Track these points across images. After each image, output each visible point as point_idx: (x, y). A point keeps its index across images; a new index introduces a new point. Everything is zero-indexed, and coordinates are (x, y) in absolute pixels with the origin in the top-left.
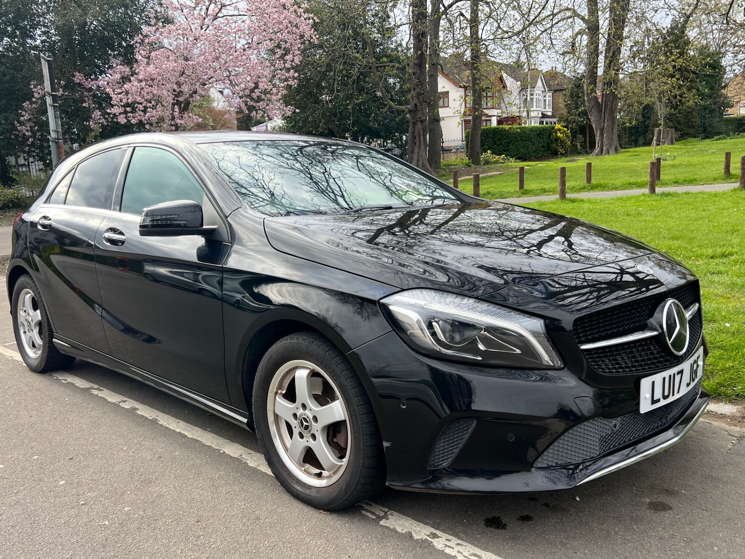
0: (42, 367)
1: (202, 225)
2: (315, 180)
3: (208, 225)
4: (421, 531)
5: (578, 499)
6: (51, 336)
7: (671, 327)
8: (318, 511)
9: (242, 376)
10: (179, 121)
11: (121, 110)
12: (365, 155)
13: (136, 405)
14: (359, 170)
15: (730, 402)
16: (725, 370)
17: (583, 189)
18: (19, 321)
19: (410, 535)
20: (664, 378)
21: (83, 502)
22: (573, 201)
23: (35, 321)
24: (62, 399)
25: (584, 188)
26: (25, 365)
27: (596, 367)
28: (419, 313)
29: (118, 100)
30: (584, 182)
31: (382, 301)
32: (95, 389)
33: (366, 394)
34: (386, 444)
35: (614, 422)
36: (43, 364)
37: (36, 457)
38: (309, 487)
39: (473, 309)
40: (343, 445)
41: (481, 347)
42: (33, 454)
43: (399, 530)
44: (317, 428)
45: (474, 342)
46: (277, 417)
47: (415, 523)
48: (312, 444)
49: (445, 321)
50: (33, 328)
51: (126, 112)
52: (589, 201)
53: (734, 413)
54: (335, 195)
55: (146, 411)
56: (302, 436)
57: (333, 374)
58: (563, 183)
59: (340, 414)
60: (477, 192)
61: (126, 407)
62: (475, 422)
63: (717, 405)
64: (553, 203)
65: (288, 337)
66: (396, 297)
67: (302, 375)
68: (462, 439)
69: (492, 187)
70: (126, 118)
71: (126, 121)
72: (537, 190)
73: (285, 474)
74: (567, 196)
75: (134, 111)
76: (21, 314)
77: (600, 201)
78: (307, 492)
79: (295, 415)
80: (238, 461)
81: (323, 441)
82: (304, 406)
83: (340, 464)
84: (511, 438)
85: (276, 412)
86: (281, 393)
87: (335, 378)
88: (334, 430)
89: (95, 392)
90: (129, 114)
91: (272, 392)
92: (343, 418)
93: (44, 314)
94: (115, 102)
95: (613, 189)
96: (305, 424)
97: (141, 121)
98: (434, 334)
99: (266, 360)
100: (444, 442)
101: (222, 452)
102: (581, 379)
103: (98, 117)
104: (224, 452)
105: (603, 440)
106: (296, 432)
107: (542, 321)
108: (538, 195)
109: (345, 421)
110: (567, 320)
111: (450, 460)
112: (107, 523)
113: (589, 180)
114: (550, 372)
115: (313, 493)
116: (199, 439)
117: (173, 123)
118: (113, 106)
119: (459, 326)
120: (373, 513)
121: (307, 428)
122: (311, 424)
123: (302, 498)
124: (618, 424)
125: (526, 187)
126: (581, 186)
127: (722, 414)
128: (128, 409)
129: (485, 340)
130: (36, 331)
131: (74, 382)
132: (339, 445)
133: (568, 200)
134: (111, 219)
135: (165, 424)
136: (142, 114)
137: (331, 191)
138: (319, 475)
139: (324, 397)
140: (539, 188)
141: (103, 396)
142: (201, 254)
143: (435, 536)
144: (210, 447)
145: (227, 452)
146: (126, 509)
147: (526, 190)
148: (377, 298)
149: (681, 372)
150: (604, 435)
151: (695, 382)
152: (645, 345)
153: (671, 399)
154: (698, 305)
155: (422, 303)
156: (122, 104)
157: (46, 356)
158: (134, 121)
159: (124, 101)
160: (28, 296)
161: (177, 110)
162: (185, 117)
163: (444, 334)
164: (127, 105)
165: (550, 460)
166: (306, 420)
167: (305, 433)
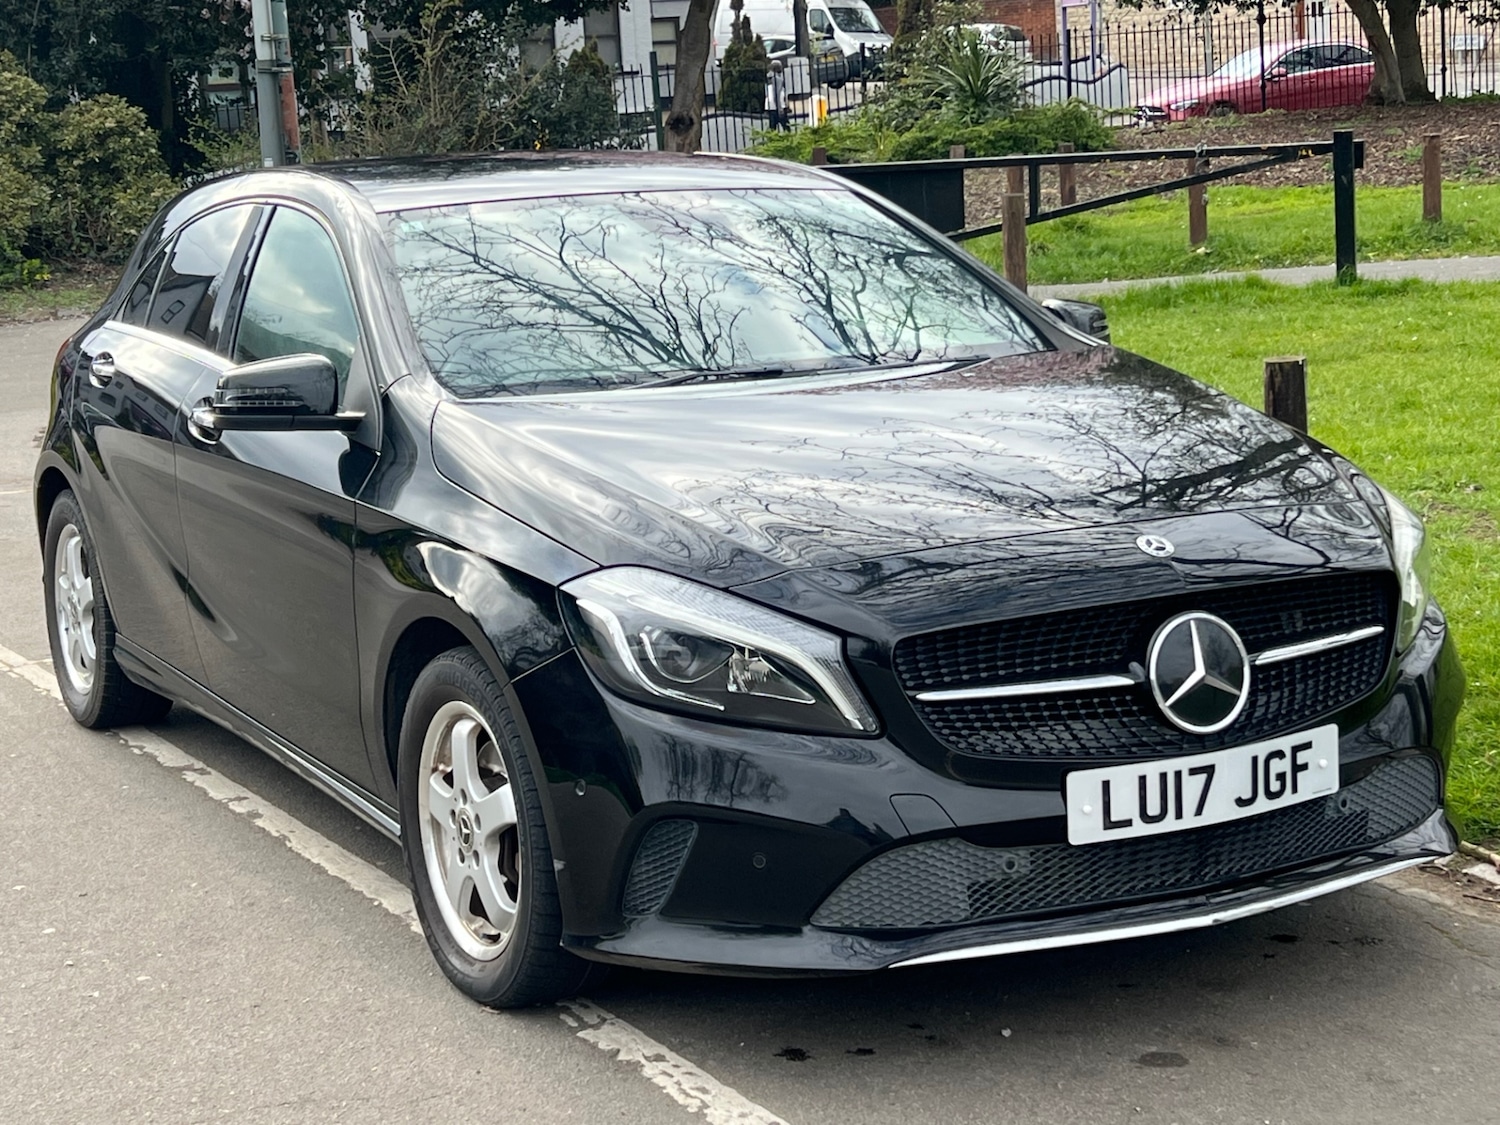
1: (334, 409)
3: (346, 410)
4: (640, 1050)
5: (1006, 1033)
7: (1175, 676)
8: (481, 1008)
13: (264, 809)
18: (56, 599)
19: (615, 1054)
20: (1144, 778)
21: (70, 963)
23: (83, 604)
24: (116, 786)
27: (953, 738)
28: (619, 615)
31: (564, 589)
32: (195, 770)
34: (557, 865)
35: (1007, 855)
36: (98, 705)
37: (18, 888)
42: (17, 882)
43: (603, 1045)
44: (480, 839)
46: (435, 820)
48: (475, 873)
55: (273, 820)
56: (460, 856)
57: (496, 728)
59: (511, 814)
61: (239, 810)
62: (696, 827)
66: (592, 580)
67: (460, 733)
68: (677, 859)
76: (61, 584)
78: (468, 969)
79: (453, 814)
81: (490, 865)
82: (464, 794)
83: (511, 910)
84: (760, 862)
85: (430, 809)
86: (443, 772)
89: (190, 776)
91: (426, 767)
92: (513, 821)
93: (98, 586)
96: (465, 830)
98: (644, 661)
99: (413, 699)
101: (376, 903)
104: (380, 905)
105: (981, 893)
106: (455, 849)
107: (836, 640)
109: (515, 827)
110: (887, 640)
111: (662, 900)
112: (96, 995)
115: (475, 972)
116: (348, 879)
120: (574, 1016)
121: (467, 839)
122: (472, 831)
124: (1021, 862)
128: (240, 814)
130: (87, 627)
131: (157, 753)
138: (495, 940)
141: (205, 786)
143: (659, 1059)
144: (359, 893)
145: (384, 904)
146: (139, 979)
148: (556, 584)
149: (1210, 770)
150: (982, 881)
151: (1287, 800)
152: (1118, 703)
153: (1170, 825)
154: (1379, 629)
155: (627, 593)
157: (102, 688)
160: (73, 542)
163: (659, 659)
165: (846, 913)
166: (465, 824)
167: (465, 849)
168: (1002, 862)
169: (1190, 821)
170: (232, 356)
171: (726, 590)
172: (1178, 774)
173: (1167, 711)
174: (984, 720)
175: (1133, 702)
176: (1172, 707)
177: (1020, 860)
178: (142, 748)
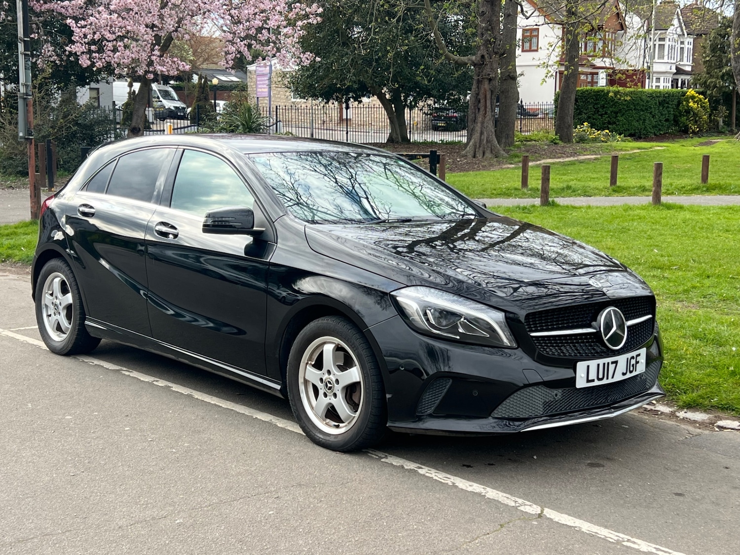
0: (69, 349)
1: (253, 227)
2: (339, 184)
3: (257, 227)
4: (410, 465)
5: (535, 457)
6: (83, 318)
8: (335, 453)
9: (279, 350)
10: (159, 68)
11: (84, 48)
12: (392, 163)
13: (170, 384)
14: (387, 179)
15: (705, 411)
17: (695, 190)
18: (43, 303)
19: (403, 467)
20: (599, 365)
22: (669, 207)
23: (64, 304)
24: (97, 376)
25: (697, 189)
26: (47, 348)
27: (542, 349)
28: (418, 304)
29: (81, 34)
30: (697, 180)
31: (392, 293)
33: (377, 361)
34: (388, 396)
35: (555, 392)
36: (70, 346)
38: (329, 435)
39: (453, 301)
40: (357, 402)
41: (461, 330)
43: (395, 464)
44: (338, 389)
45: (456, 327)
46: (306, 382)
47: (404, 460)
48: (333, 401)
49: (435, 310)
50: (61, 312)
51: (90, 52)
52: (691, 209)
54: (360, 197)
55: (179, 389)
56: (325, 395)
57: (353, 346)
58: (658, 183)
59: (356, 378)
60: (545, 188)
61: (160, 385)
62: (451, 381)
63: (693, 414)
64: (643, 208)
65: (320, 319)
66: (403, 291)
67: (328, 349)
68: (441, 393)
70: (90, 59)
71: (89, 63)
72: (634, 188)
73: (311, 427)
74: (664, 199)
75: (100, 50)
76: (47, 299)
77: (705, 210)
78: (328, 438)
79: (321, 380)
80: (270, 424)
81: (343, 398)
82: (329, 372)
83: (354, 415)
84: (476, 393)
85: (306, 378)
86: (311, 364)
87: (355, 349)
88: (351, 390)
89: (126, 373)
90: (94, 55)
91: (304, 362)
92: (358, 380)
93: (78, 296)
94: (77, 38)
95: (736, 192)
96: (329, 385)
97: (109, 64)
98: (428, 320)
99: (301, 336)
100: (428, 395)
101: (254, 417)
103: (49, 53)
104: (256, 418)
105: (547, 404)
106: (321, 393)
107: (503, 314)
108: (634, 195)
109: (359, 383)
110: (522, 314)
111: (433, 408)
112: (174, 450)
113: (705, 178)
114: (506, 350)
115: (332, 439)
116: (234, 409)
117: (151, 69)
118: (73, 42)
119: (445, 314)
120: (376, 455)
121: (330, 388)
122: (334, 386)
123: (322, 444)
124: (559, 394)
125: (619, 183)
126: (693, 186)
128: (162, 386)
129: (464, 326)
130: (63, 313)
131: (101, 364)
132: (354, 402)
133: (663, 205)
134: (161, 214)
135: (200, 398)
136: (111, 54)
137: (355, 194)
138: (338, 427)
139: (347, 364)
140: (638, 185)
141: (135, 376)
142: (248, 250)
143: (420, 468)
144: (244, 414)
145: (259, 418)
146: (185, 445)
147: (619, 187)
148: (388, 292)
149: (616, 362)
150: (547, 400)
151: (634, 374)
152: (585, 339)
153: (605, 382)
154: (650, 316)
155: (420, 296)
156: (86, 40)
157: (74, 339)
158: (99, 64)
159: (88, 37)
160: (57, 280)
161: (157, 52)
162: (168, 63)
163: (434, 319)
164: (93, 42)
165: (504, 412)
166: (330, 383)
167: (329, 392)
168: (554, 394)
169: (610, 381)
170: (170, 206)
171: (459, 295)
172: (608, 363)
173: (606, 341)
174: (551, 343)
175: (594, 338)
176: (607, 340)
177: (558, 393)
178: (93, 363)
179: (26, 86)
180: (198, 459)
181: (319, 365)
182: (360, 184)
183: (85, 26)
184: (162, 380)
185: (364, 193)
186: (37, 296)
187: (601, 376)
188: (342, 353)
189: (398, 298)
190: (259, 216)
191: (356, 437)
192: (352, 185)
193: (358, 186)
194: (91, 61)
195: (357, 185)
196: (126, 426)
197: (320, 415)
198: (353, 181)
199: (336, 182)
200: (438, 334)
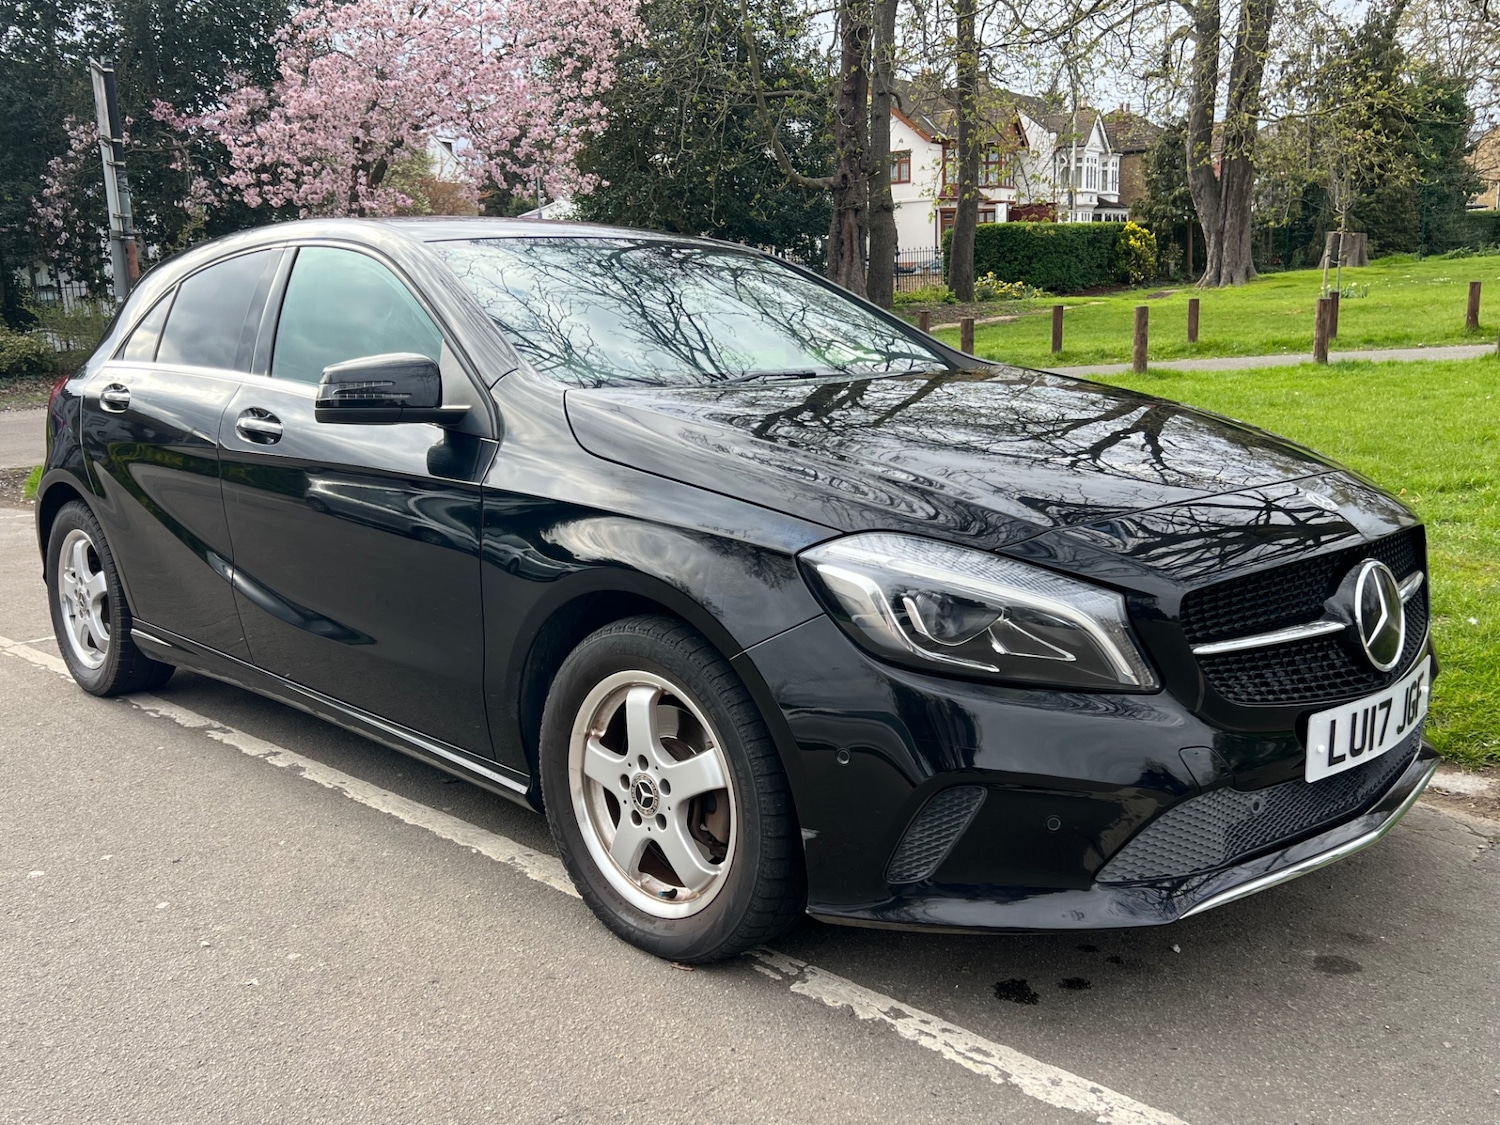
0: (109, 684)
1: (440, 403)
2: (650, 319)
3: (450, 404)
4: (871, 1005)
5: (1177, 949)
6: (128, 624)
7: (1371, 616)
8: (669, 966)
9: (519, 703)
10: (366, 203)
11: (250, 179)
12: (750, 267)
13: (300, 761)
15: (1476, 770)
16: (1467, 708)
17: (1180, 352)
18: (61, 593)
20: (1355, 716)
21: (205, 943)
22: (1161, 375)
23: (94, 594)
24: (151, 747)
25: (1183, 350)
26: (74, 681)
27: (1222, 689)
28: (877, 580)
29: (244, 157)
30: (1183, 338)
31: (804, 555)
32: (216, 729)
33: (769, 737)
34: (807, 834)
35: (1255, 798)
36: (111, 678)
37: (107, 857)
38: (652, 918)
39: (983, 572)
40: (719, 837)
41: (998, 648)
42: (101, 851)
43: (828, 1001)
44: (668, 803)
45: (983, 638)
46: (587, 781)
47: (859, 990)
48: (657, 834)
49: (929, 596)
50: (90, 608)
51: (259, 184)
52: (1194, 377)
53: (1482, 792)
54: (692, 349)
55: (319, 773)
56: (637, 819)
57: (703, 698)
58: (1142, 340)
59: (715, 778)
61: (279, 764)
62: (984, 792)
64: (1121, 379)
65: (613, 626)
66: (834, 547)
67: (639, 701)
68: (957, 825)
69: (997, 346)
70: (260, 195)
71: (260, 200)
72: (1088, 353)
73: (602, 894)
74: (1150, 365)
75: (276, 180)
76: (66, 581)
77: (1217, 376)
78: (647, 927)
79: (625, 779)
80: (508, 870)
81: (681, 829)
82: (643, 761)
83: (713, 873)
84: (1054, 824)
85: (587, 772)
86: (596, 736)
87: (708, 704)
88: (701, 809)
89: (217, 736)
90: (266, 188)
91: (579, 734)
92: (721, 784)
93: (114, 580)
94: (238, 162)
95: (1241, 352)
96: (645, 795)
97: (289, 202)
98: (905, 621)
99: (569, 669)
100: (922, 832)
101: (474, 851)
102: (1193, 713)
103: (202, 192)
104: (479, 852)
105: (1234, 833)
106: (626, 811)
107: (1120, 598)
108: (1090, 363)
109: (725, 790)
110: (1169, 597)
111: (932, 866)
112: (255, 982)
113: (1193, 334)
114: (1131, 698)
115: (658, 931)
116: (428, 826)
117: (354, 206)
118: (232, 170)
119: (957, 605)
120: (777, 971)
122: (657, 796)
123: (637, 940)
124: (1263, 802)
125: (1065, 347)
126: (1177, 347)
127: (1458, 794)
128: (283, 768)
129: (1005, 636)
130: (95, 613)
131: (173, 716)
132: (712, 838)
133: (1150, 373)
134: (251, 391)
135: (358, 798)
136: (292, 186)
137: (683, 341)
138: (671, 896)
139: (684, 741)
140: (1093, 348)
141: (233, 743)
142: (436, 461)
143: (899, 1014)
144: (450, 842)
145: (484, 852)
146: (290, 957)
147: (1065, 353)
148: (793, 550)
149: (1388, 703)
150: (1235, 823)
151: (1414, 725)
153: (1366, 756)
154: (1420, 577)
155: (883, 559)
156: (252, 166)
157: (116, 664)
158: (276, 202)
159: (255, 160)
160: (80, 544)
161: (363, 180)
162: (379, 196)
163: (925, 622)
164: (262, 168)
165: (1129, 868)
166: (647, 788)
167: (644, 813)
168: (1249, 804)
169: (1377, 752)
170: (270, 374)
171: (992, 551)
172: (1374, 708)
173: (1367, 651)
174: (1242, 669)
175: (1338, 645)
176: (1371, 649)
177: (1260, 800)
178: (156, 712)
179: (123, 219)
180: (310, 1012)
181: (616, 739)
182: (689, 316)
183: (247, 145)
184: (287, 752)
185: (697, 337)
186: (51, 577)
187: (1357, 745)
188: (673, 710)
189: (820, 568)
190: (453, 375)
191: (723, 933)
192: (675, 318)
193: (686, 319)
194: (262, 198)
195: (684, 319)
196: (160, 897)
197: (627, 868)
198: (675, 311)
199: (644, 315)
200: (936, 663)
